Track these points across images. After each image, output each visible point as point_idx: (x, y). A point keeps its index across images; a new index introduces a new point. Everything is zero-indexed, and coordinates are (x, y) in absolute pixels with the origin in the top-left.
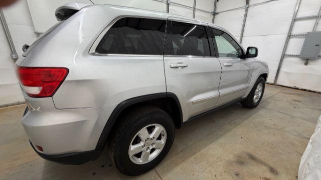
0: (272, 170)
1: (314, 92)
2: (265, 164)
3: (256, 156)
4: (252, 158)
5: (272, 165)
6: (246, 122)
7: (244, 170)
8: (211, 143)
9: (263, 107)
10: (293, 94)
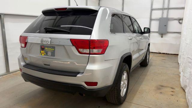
0: (172, 88)
1: (169, 54)
2: (169, 87)
3: (163, 85)
4: (162, 86)
5: (171, 87)
6: (148, 73)
7: (162, 91)
8: (141, 85)
9: (151, 65)
10: (160, 56)
